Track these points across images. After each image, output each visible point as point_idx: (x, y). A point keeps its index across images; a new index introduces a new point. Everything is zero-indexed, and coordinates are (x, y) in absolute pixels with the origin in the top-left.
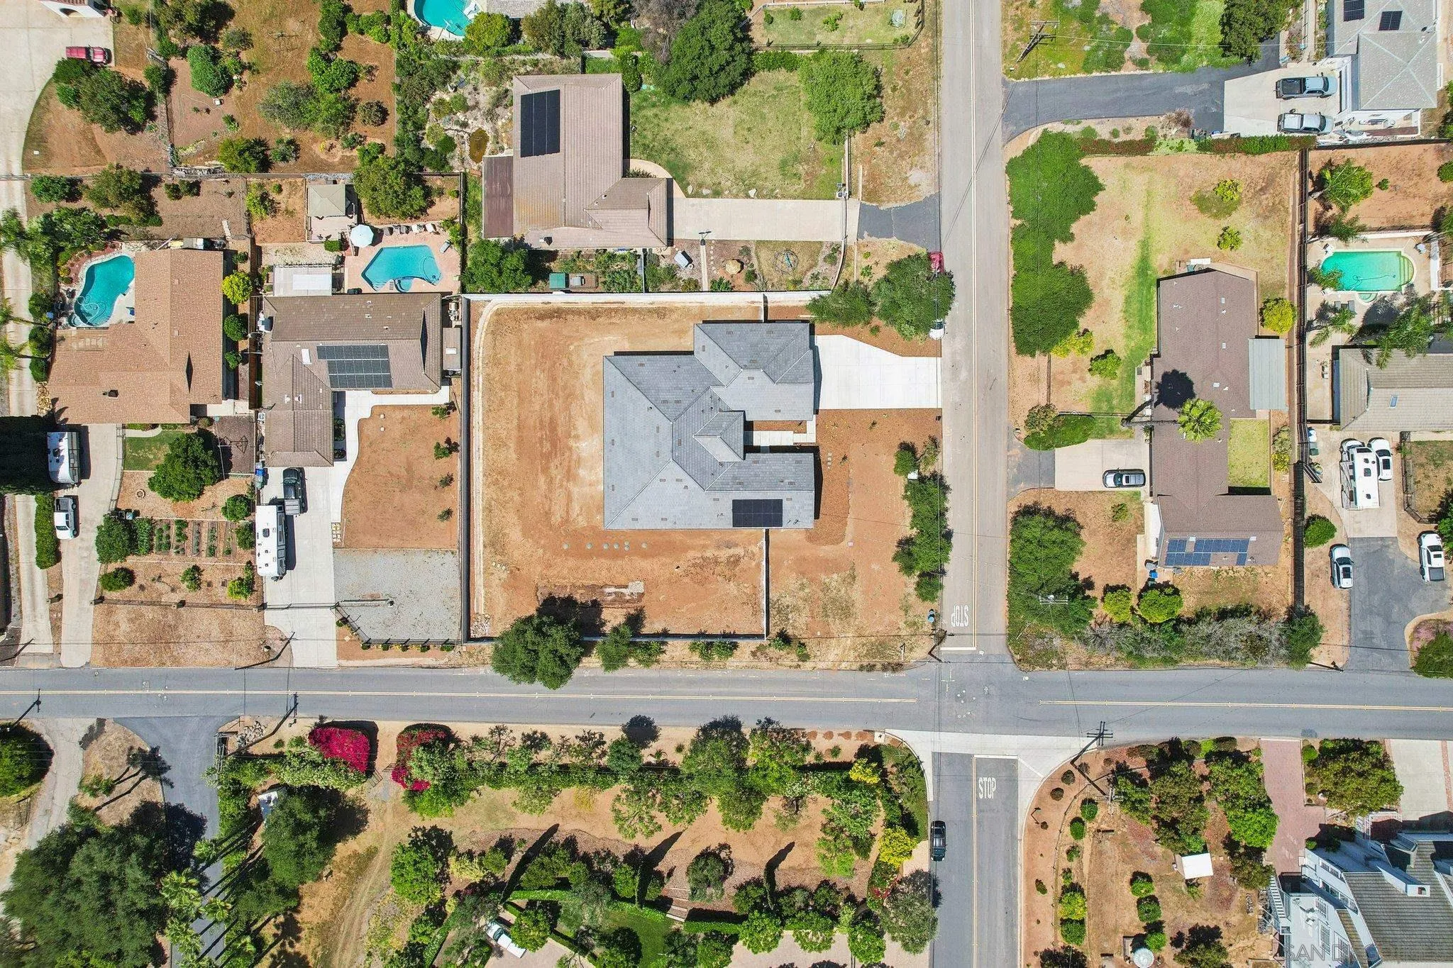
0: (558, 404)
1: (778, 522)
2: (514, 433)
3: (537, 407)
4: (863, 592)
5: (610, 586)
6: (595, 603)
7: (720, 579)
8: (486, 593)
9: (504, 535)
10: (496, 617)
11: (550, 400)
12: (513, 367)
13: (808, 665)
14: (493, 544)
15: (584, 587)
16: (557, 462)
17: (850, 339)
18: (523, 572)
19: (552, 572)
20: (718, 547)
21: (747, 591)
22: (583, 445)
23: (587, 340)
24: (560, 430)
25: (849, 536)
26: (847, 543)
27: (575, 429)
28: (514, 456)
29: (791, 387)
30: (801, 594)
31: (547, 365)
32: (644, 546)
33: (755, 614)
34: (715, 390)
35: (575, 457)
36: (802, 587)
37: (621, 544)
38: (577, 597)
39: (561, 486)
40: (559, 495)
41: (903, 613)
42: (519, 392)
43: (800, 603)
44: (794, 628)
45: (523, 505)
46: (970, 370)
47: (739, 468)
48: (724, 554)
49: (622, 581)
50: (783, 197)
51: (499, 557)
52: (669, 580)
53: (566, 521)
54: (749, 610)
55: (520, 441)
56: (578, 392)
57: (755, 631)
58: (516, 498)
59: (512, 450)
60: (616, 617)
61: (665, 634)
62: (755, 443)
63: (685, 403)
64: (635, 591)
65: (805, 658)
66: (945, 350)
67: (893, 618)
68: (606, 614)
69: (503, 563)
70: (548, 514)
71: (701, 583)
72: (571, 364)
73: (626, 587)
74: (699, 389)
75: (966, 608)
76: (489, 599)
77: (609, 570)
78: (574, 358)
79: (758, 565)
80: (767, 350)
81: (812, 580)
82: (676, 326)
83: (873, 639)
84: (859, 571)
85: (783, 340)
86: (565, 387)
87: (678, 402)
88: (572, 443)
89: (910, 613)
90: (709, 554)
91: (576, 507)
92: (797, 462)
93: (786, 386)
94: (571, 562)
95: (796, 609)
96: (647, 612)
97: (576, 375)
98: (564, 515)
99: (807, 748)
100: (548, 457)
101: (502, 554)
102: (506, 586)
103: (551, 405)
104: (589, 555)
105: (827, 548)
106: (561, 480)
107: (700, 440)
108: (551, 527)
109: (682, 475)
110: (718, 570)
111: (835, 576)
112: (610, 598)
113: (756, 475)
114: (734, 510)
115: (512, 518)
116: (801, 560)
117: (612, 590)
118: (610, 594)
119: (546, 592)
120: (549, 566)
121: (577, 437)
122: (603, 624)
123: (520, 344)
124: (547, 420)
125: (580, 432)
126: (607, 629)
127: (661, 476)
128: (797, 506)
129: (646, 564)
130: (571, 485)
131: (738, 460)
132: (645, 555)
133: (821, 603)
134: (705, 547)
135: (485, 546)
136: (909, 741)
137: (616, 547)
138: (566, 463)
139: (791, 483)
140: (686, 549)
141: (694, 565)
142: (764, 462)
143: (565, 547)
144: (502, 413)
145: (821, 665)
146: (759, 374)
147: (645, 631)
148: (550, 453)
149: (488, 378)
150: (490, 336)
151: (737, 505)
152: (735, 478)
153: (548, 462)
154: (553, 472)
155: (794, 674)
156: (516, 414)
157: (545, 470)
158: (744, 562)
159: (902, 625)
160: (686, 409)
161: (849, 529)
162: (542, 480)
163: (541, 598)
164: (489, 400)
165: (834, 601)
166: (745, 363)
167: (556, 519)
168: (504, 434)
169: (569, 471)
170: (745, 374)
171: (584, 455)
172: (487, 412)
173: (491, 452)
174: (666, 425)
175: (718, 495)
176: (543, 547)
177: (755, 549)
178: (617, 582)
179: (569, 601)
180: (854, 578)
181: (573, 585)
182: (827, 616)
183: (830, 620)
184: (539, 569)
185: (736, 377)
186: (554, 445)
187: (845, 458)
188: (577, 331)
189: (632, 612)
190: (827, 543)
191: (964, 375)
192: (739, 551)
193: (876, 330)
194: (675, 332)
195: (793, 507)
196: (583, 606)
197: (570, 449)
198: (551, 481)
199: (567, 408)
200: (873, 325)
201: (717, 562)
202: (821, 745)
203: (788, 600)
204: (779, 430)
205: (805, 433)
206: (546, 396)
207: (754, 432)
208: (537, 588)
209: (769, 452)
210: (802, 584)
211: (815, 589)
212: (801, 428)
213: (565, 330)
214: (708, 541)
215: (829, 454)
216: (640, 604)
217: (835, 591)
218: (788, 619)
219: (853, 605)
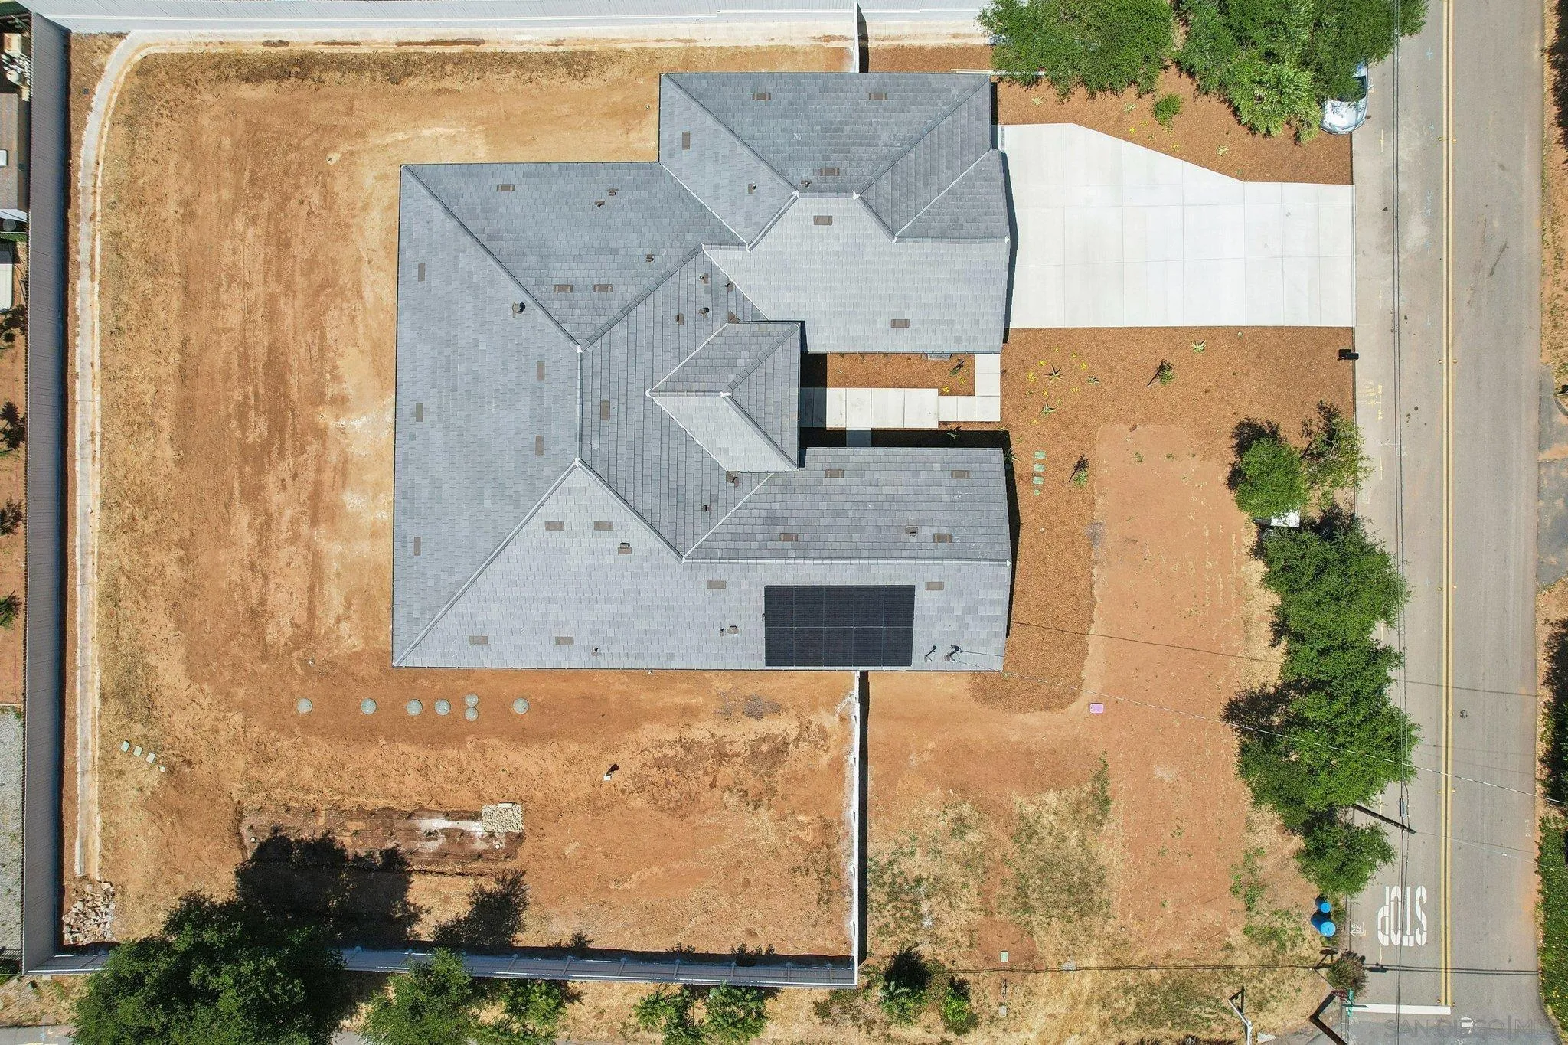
0: (291, 311)
1: (899, 653)
2: (170, 389)
3: (233, 319)
4: (1131, 845)
5: (432, 813)
6: (393, 859)
7: (730, 799)
8: (106, 825)
9: (148, 668)
10: (131, 889)
11: (272, 299)
12: (170, 211)
14: (122, 694)
15: (362, 812)
16: (284, 468)
17: (1094, 134)
18: (203, 771)
19: (273, 775)
20: (726, 715)
21: (808, 836)
22: (356, 423)
23: (375, 139)
24: (296, 383)
25: (1091, 687)
26: (1086, 707)
27: (336, 379)
28: (169, 452)
29: (944, 248)
30: (957, 846)
31: (266, 205)
32: (520, 707)
33: (828, 897)
34: (717, 257)
35: (333, 458)
36: (960, 826)
37: (457, 702)
38: (345, 840)
39: (295, 538)
40: (289, 562)
41: (1240, 904)
42: (186, 276)
43: (954, 873)
44: (936, 940)
45: (192, 589)
46: (1433, 221)
47: (785, 489)
48: (742, 733)
49: (464, 798)
51: (139, 729)
52: (590, 800)
53: (306, 636)
54: (810, 885)
55: (186, 412)
56: (345, 279)
57: (829, 946)
58: (174, 571)
59: (165, 436)
60: (446, 900)
61: (580, 951)
62: (833, 422)
63: (626, 291)
64: (500, 830)
65: (964, 1023)
66: (1364, 165)
67: (1211, 916)
68: (420, 891)
69: (150, 745)
70: (256, 616)
71: (680, 811)
72: (328, 197)
73: (475, 816)
74: (668, 255)
75: (1422, 892)
76: (111, 843)
77: (423, 771)
78: (339, 184)
79: (837, 766)
80: (870, 141)
81: (987, 809)
82: (617, 97)
83: (1155, 975)
84: (1120, 784)
85: (916, 115)
86: (312, 264)
87: (603, 288)
88: (327, 418)
89: (1262, 904)
90: (700, 733)
91: (334, 594)
92: (959, 475)
93: (927, 246)
94: (320, 750)
95: (943, 888)
96: (531, 888)
97: (342, 230)
98: (302, 617)
100: (259, 457)
101: (149, 720)
102: (157, 806)
103: (272, 316)
104: (366, 733)
105: (1034, 719)
106: (295, 521)
107: (667, 404)
108: (265, 653)
109: (616, 511)
110: (726, 773)
111: (1052, 798)
112: (432, 846)
113: (836, 513)
114: (770, 617)
115: (161, 625)
116: (958, 754)
117: (440, 823)
118: (431, 835)
119: (264, 822)
120: (264, 759)
121: (340, 402)
122: (413, 917)
123: (191, 147)
124: (261, 351)
125: (349, 388)
126: (424, 930)
127: (552, 509)
128: (958, 606)
129: (527, 760)
130: (321, 537)
131: (781, 465)
132: (522, 736)
133: (1009, 872)
134: (688, 713)
135: (104, 698)
137: (442, 708)
138: (310, 475)
139: (939, 538)
140: (634, 718)
141: (661, 763)
142: (859, 472)
143: (304, 707)
144: (146, 336)
146: (847, 207)
147: (525, 939)
148: (266, 447)
149: (116, 243)
150: (122, 130)
151: (778, 599)
152: (772, 519)
153: (260, 471)
154: (275, 498)
156: (176, 341)
157: (253, 493)
158: (798, 758)
159: (1237, 937)
160: (627, 310)
161: (1094, 669)
162: (242, 517)
163: (251, 841)
164: (116, 302)
165: (1047, 867)
166: (808, 175)
167: (278, 631)
168: (148, 390)
169: (316, 495)
170: (807, 206)
171: (357, 450)
172: (113, 334)
173: (122, 441)
174: (564, 355)
175: (721, 570)
176: (245, 708)
177: (830, 722)
178: (451, 804)
179: (325, 852)
180: (1104, 803)
181: (337, 809)
182: (1027, 908)
183: (1037, 920)
184: (240, 764)
185: (779, 214)
186: (277, 427)
187: (1082, 465)
188: (350, 111)
189: (491, 886)
190: (1029, 707)
191: (1415, 232)
192: (784, 726)
193: (1165, 109)
194: (611, 114)
195: (946, 610)
196: (362, 865)
197: (321, 434)
198: (265, 526)
199: (316, 324)
200: (1160, 95)
201: (722, 756)
203: (918, 865)
204: (898, 385)
205: (971, 393)
206: (259, 290)
207: (829, 390)
208: (239, 815)
209: (874, 445)
210: (960, 820)
211: (995, 833)
212: (959, 379)
213: (316, 111)
214: (697, 700)
215: (1040, 455)
216: (512, 865)
217: (1050, 840)
218: (921, 917)
219: (1100, 881)
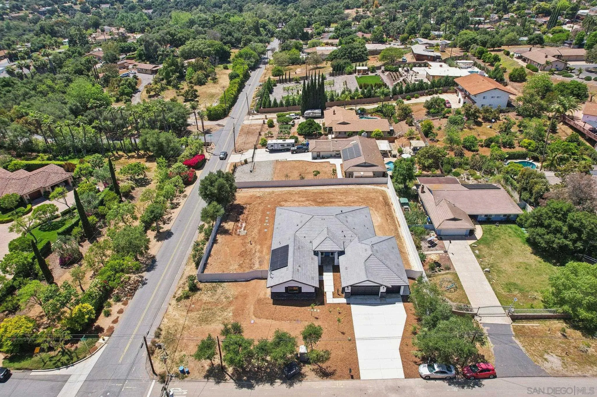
3: (339, 198)
4: (214, 330)
5: (246, 224)
6: (238, 220)
11: (343, 201)
13: (174, 302)
15: (247, 217)
16: (312, 203)
20: (260, 258)
24: (328, 204)
25: (258, 321)
26: (253, 320)
30: (222, 297)
31: (360, 200)
32: (266, 230)
36: (227, 298)
38: (242, 215)
41: (192, 353)
43: (216, 297)
44: (201, 294)
48: (256, 260)
49: (248, 228)
50: (492, 285)
52: (245, 243)
53: (281, 206)
60: (229, 226)
61: (214, 242)
64: (241, 233)
65: (179, 300)
66: (412, 381)
67: (190, 348)
68: (231, 223)
70: (286, 201)
71: (240, 255)
73: (244, 230)
77: (255, 220)
81: (230, 302)
83: (178, 336)
89: (190, 358)
90: (257, 254)
94: (260, 208)
95: (213, 295)
96: (229, 236)
99: (118, 300)
100: (314, 201)
103: (340, 202)
104: (263, 213)
105: (252, 309)
108: (279, 202)
111: (231, 314)
112: (239, 225)
114: (282, 247)
116: (245, 296)
117: (244, 226)
118: (241, 225)
119: (248, 206)
122: (226, 222)
124: (334, 200)
126: (223, 224)
132: (260, 231)
133: (213, 307)
134: (261, 252)
136: (90, 359)
137: (267, 221)
141: (251, 250)
143: (269, 206)
145: (171, 309)
146: (369, 252)
147: (218, 236)
148: (316, 201)
153: (312, 201)
154: (307, 202)
155: (170, 294)
157: (308, 200)
159: (183, 353)
161: (263, 321)
163: (244, 205)
165: (214, 314)
167: (283, 203)
175: (292, 238)
178: (247, 226)
182: (204, 310)
183: (201, 312)
186: (320, 202)
188: (380, 209)
189: (230, 231)
190: (255, 309)
196: (237, 217)
198: (302, 201)
201: (251, 259)
202: (116, 307)
203: (220, 291)
204: (334, 284)
205: (333, 298)
206: (345, 200)
207: (332, 273)
208: (250, 204)
209: (319, 280)
210: (229, 298)
211: (224, 304)
212: (337, 295)
213: (379, 206)
214: (264, 253)
215: (318, 311)
216: (233, 235)
217: (220, 314)
218: (207, 291)
219: (207, 324)
